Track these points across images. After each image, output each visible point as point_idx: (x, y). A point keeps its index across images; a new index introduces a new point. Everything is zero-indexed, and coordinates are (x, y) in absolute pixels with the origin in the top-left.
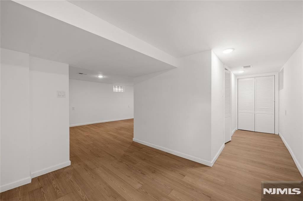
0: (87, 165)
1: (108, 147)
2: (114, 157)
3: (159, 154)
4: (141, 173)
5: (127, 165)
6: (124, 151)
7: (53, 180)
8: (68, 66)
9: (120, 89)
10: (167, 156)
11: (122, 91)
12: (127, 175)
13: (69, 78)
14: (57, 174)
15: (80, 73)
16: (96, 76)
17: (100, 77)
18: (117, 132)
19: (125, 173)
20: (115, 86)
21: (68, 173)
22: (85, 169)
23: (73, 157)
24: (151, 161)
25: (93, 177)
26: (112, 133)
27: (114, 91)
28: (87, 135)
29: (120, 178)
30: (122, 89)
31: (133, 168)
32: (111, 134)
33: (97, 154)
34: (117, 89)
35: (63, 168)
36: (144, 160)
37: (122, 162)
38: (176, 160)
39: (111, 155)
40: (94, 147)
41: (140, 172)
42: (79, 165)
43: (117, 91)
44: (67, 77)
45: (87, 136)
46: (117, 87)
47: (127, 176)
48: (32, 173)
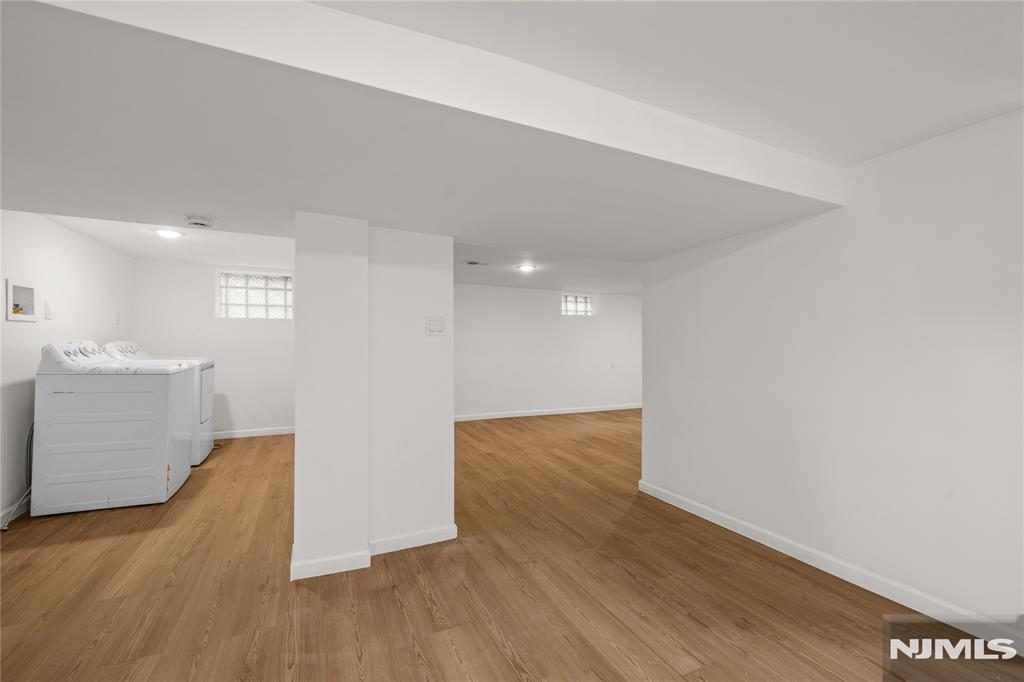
0: (500, 547)
1: (554, 499)
2: (581, 536)
3: (757, 559)
4: (690, 616)
5: (630, 573)
6: (614, 523)
7: (419, 573)
8: (450, 241)
9: (581, 307)
10: (792, 570)
11: (589, 314)
12: (638, 611)
13: (455, 282)
14: (426, 557)
15: (471, 263)
16: (514, 268)
17: (527, 268)
18: (579, 451)
19: (628, 602)
20: (566, 297)
21: (453, 561)
22: (496, 557)
23: (462, 515)
24: (724, 578)
25: (523, 591)
26: (565, 455)
27: (563, 313)
28: (490, 451)
29: (611, 613)
30: (589, 307)
31: (656, 591)
32: (559, 458)
33: (528, 519)
34: (571, 306)
35: (440, 544)
36: (694, 568)
37: (611, 561)
38: (843, 596)
39: (572, 530)
40: (514, 493)
41: (684, 611)
42: (480, 542)
43: (573, 313)
44: (448, 276)
45: (489, 454)
46: (573, 300)
47: (635, 612)
48: (371, 542)
